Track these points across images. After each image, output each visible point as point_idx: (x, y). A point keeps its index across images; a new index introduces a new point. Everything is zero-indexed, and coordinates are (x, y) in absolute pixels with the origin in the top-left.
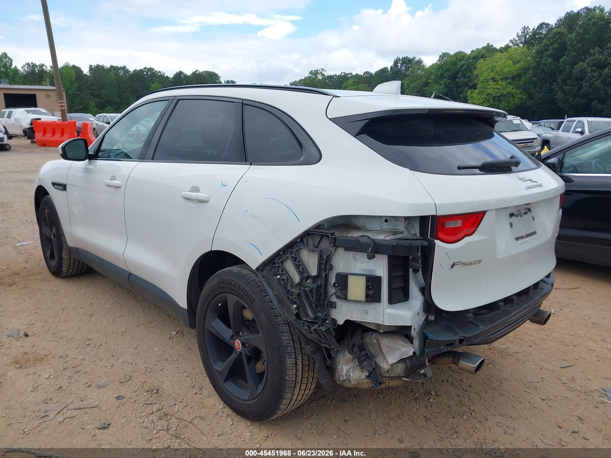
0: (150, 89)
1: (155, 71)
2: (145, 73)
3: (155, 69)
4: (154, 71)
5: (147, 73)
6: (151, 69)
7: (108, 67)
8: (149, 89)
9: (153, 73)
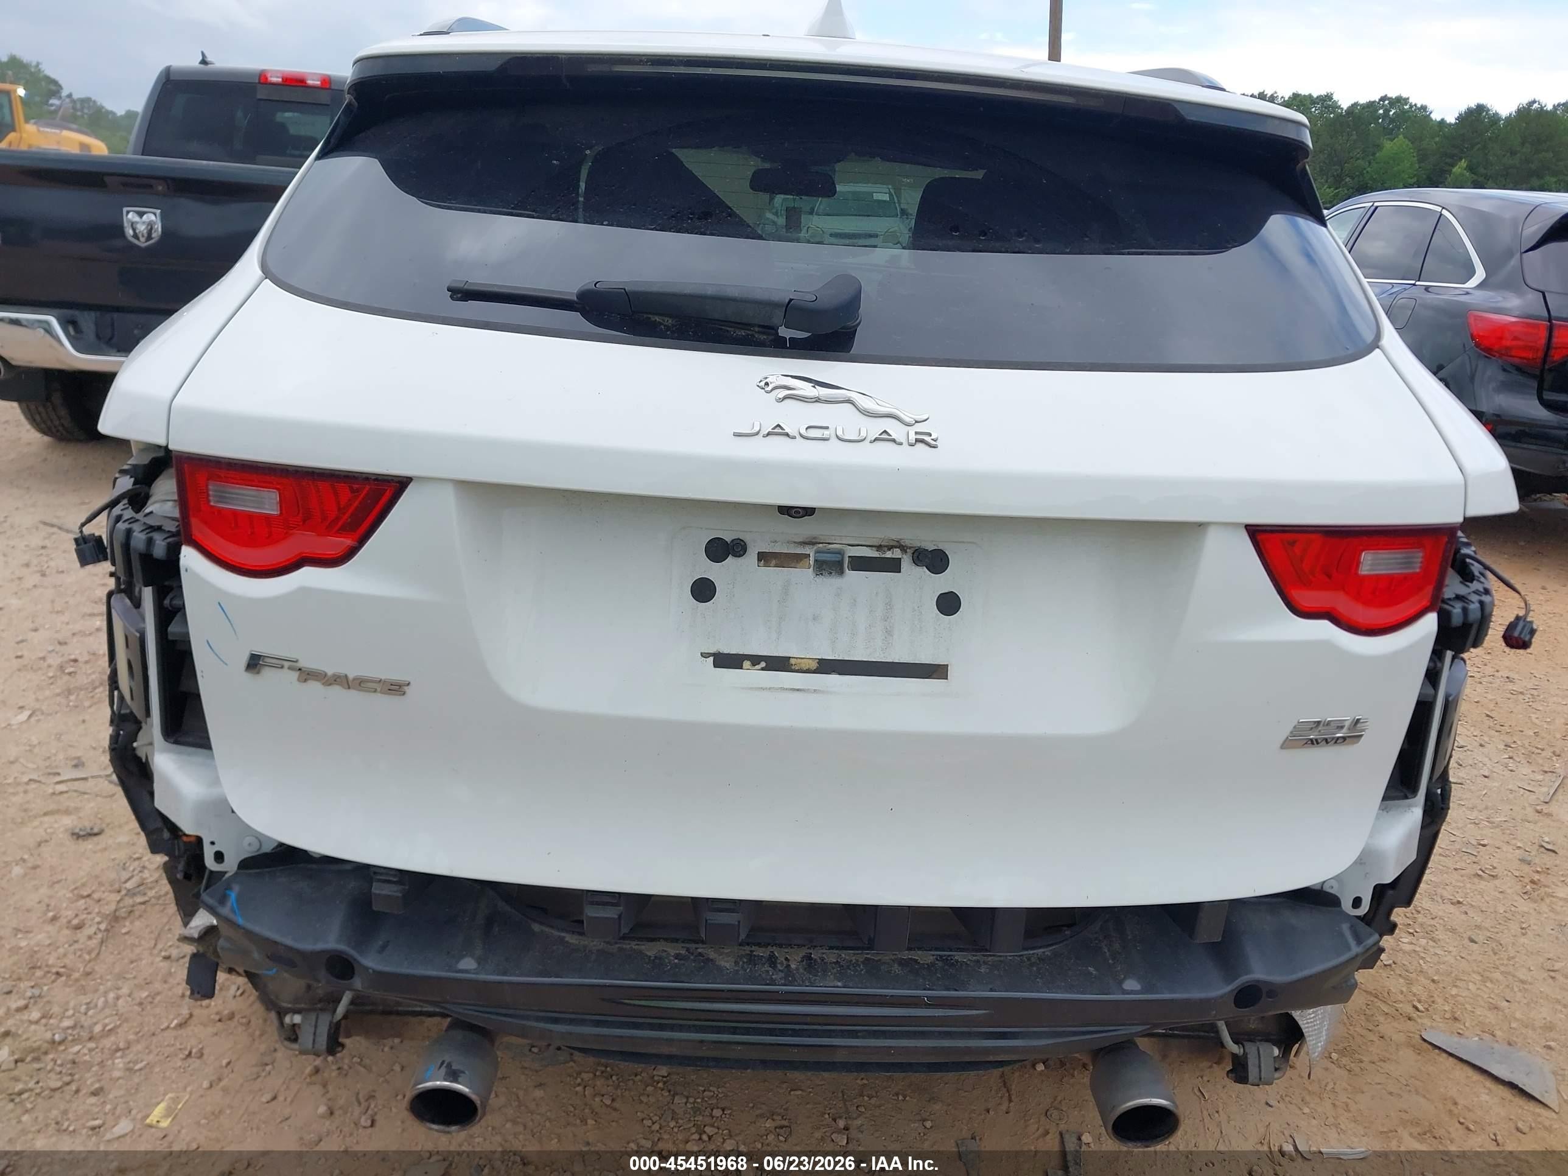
0: (1378, 155)
1: (1411, 107)
2: (1381, 111)
3: (1410, 101)
4: (1406, 107)
5: (1387, 111)
6: (1399, 101)
7: (1286, 99)
8: (1374, 154)
9: (1404, 112)
